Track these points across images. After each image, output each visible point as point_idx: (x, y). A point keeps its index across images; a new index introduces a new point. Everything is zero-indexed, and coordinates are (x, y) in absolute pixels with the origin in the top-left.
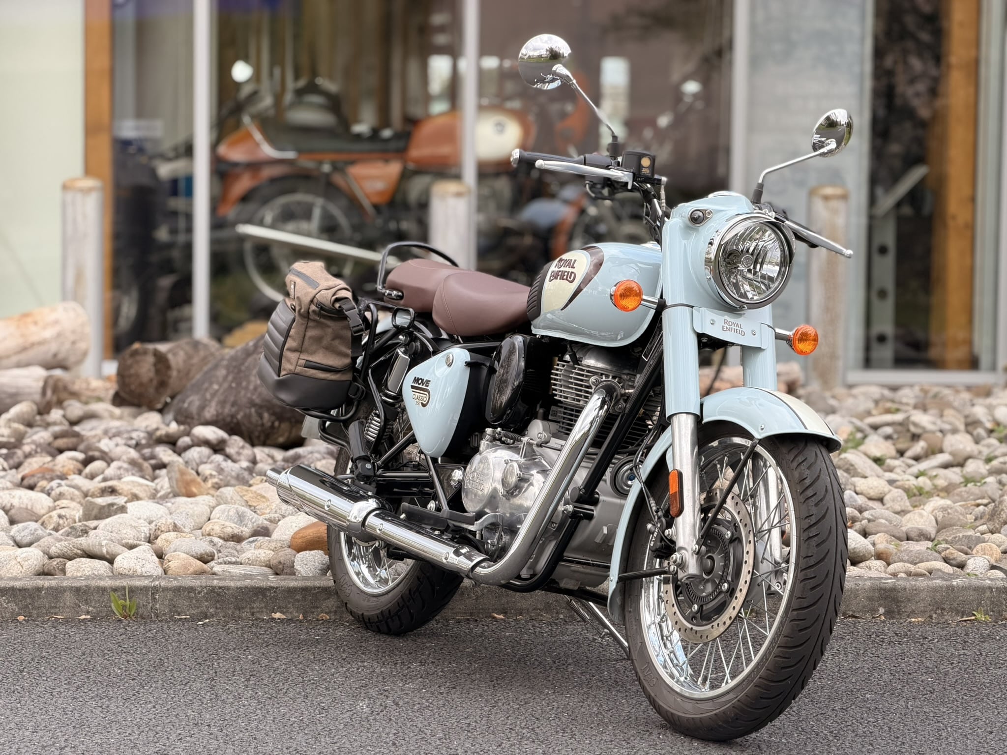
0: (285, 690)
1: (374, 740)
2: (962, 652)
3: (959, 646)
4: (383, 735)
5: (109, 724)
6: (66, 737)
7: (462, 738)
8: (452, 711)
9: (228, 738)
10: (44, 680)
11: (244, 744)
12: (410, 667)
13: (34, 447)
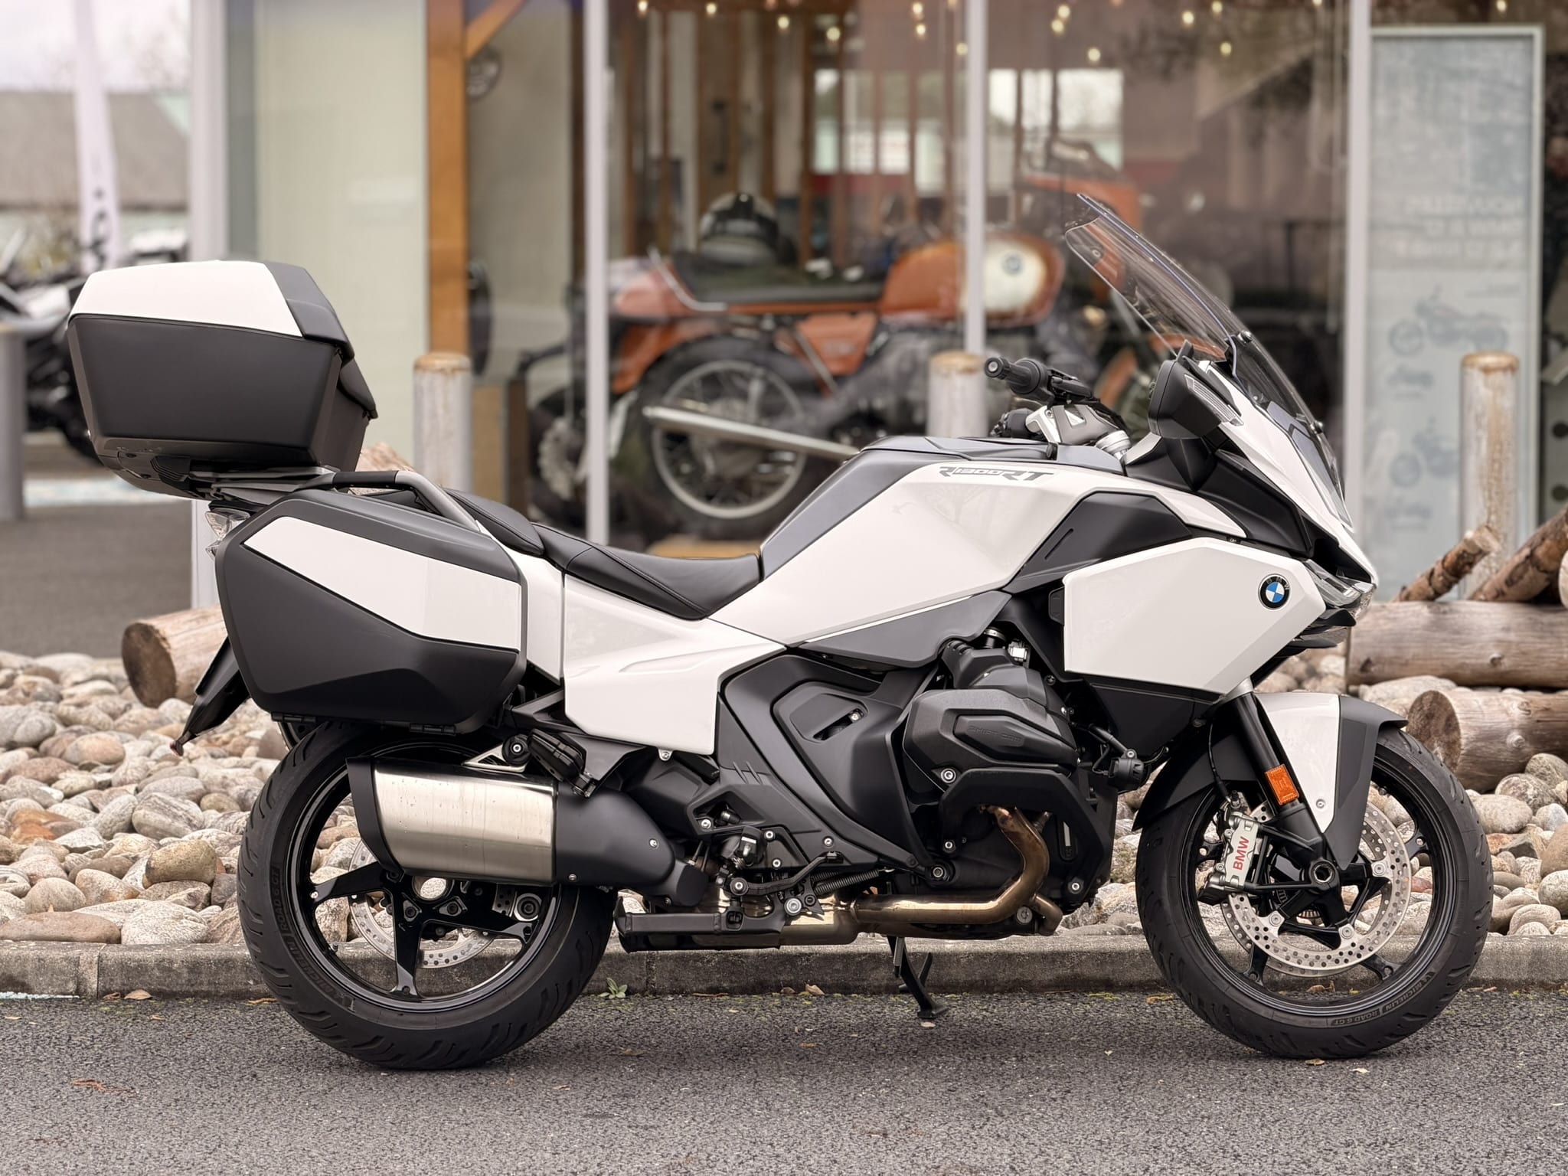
0: (852, 1095)
1: (986, 1164)
4: (995, 1156)
5: (645, 1142)
6: (598, 1161)
7: (1098, 1161)
8: (1074, 1123)
9: (801, 1162)
10: (540, 1083)
11: (823, 1169)
12: (1003, 1064)
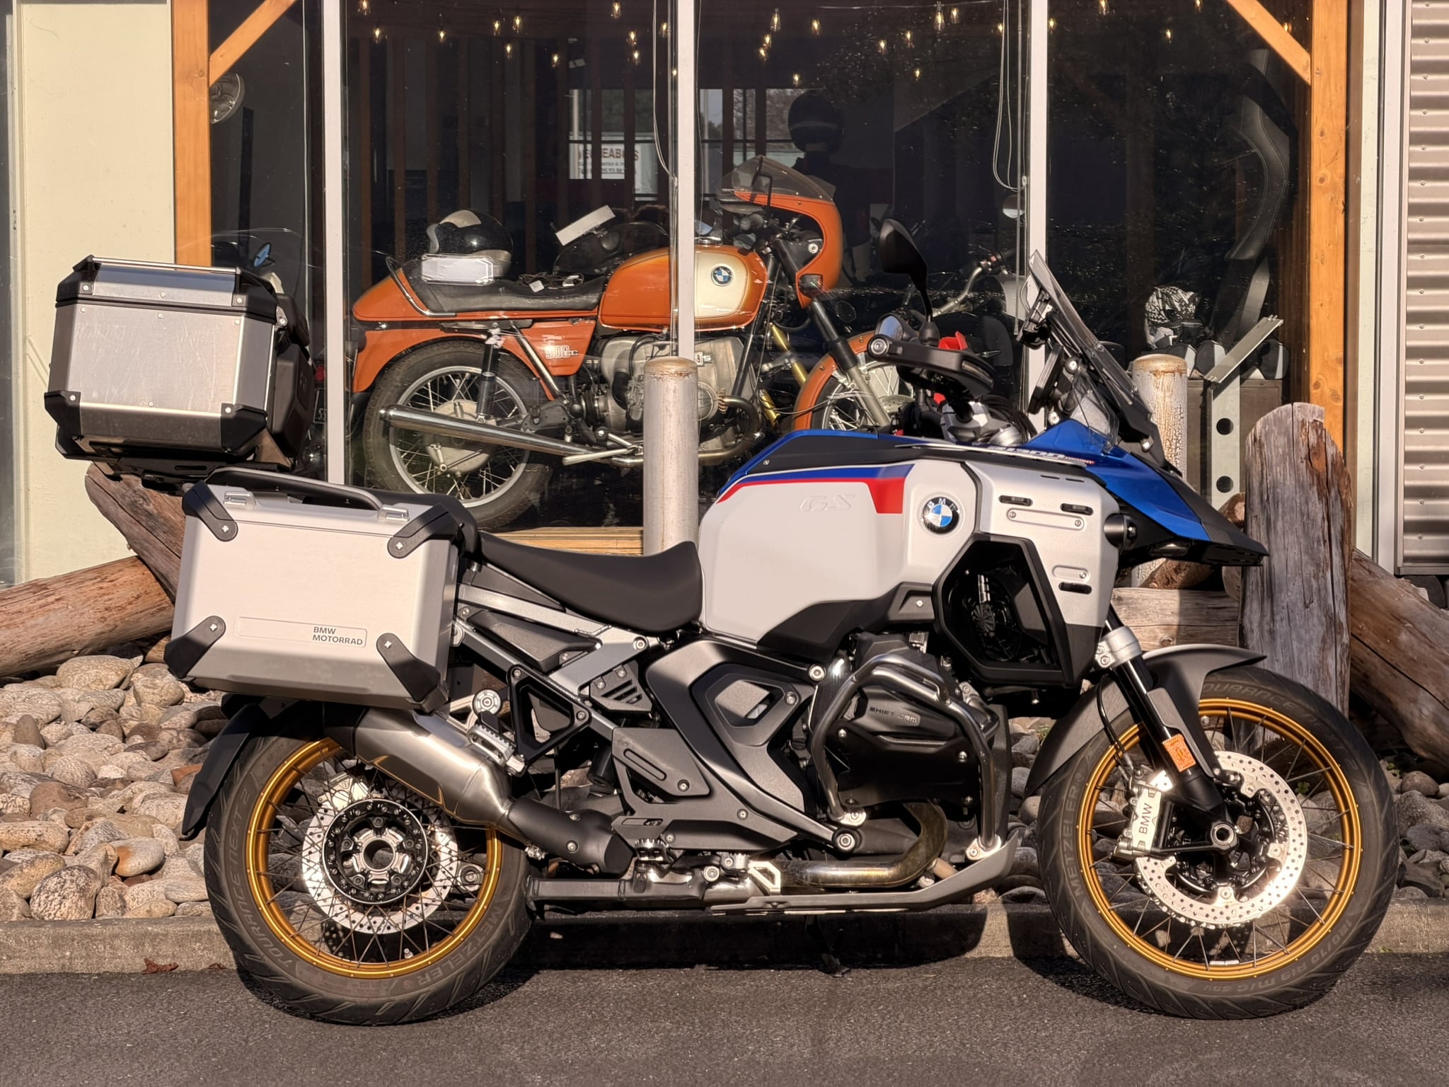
2: (1372, 997)
3: (1367, 988)
13: (175, 733)
